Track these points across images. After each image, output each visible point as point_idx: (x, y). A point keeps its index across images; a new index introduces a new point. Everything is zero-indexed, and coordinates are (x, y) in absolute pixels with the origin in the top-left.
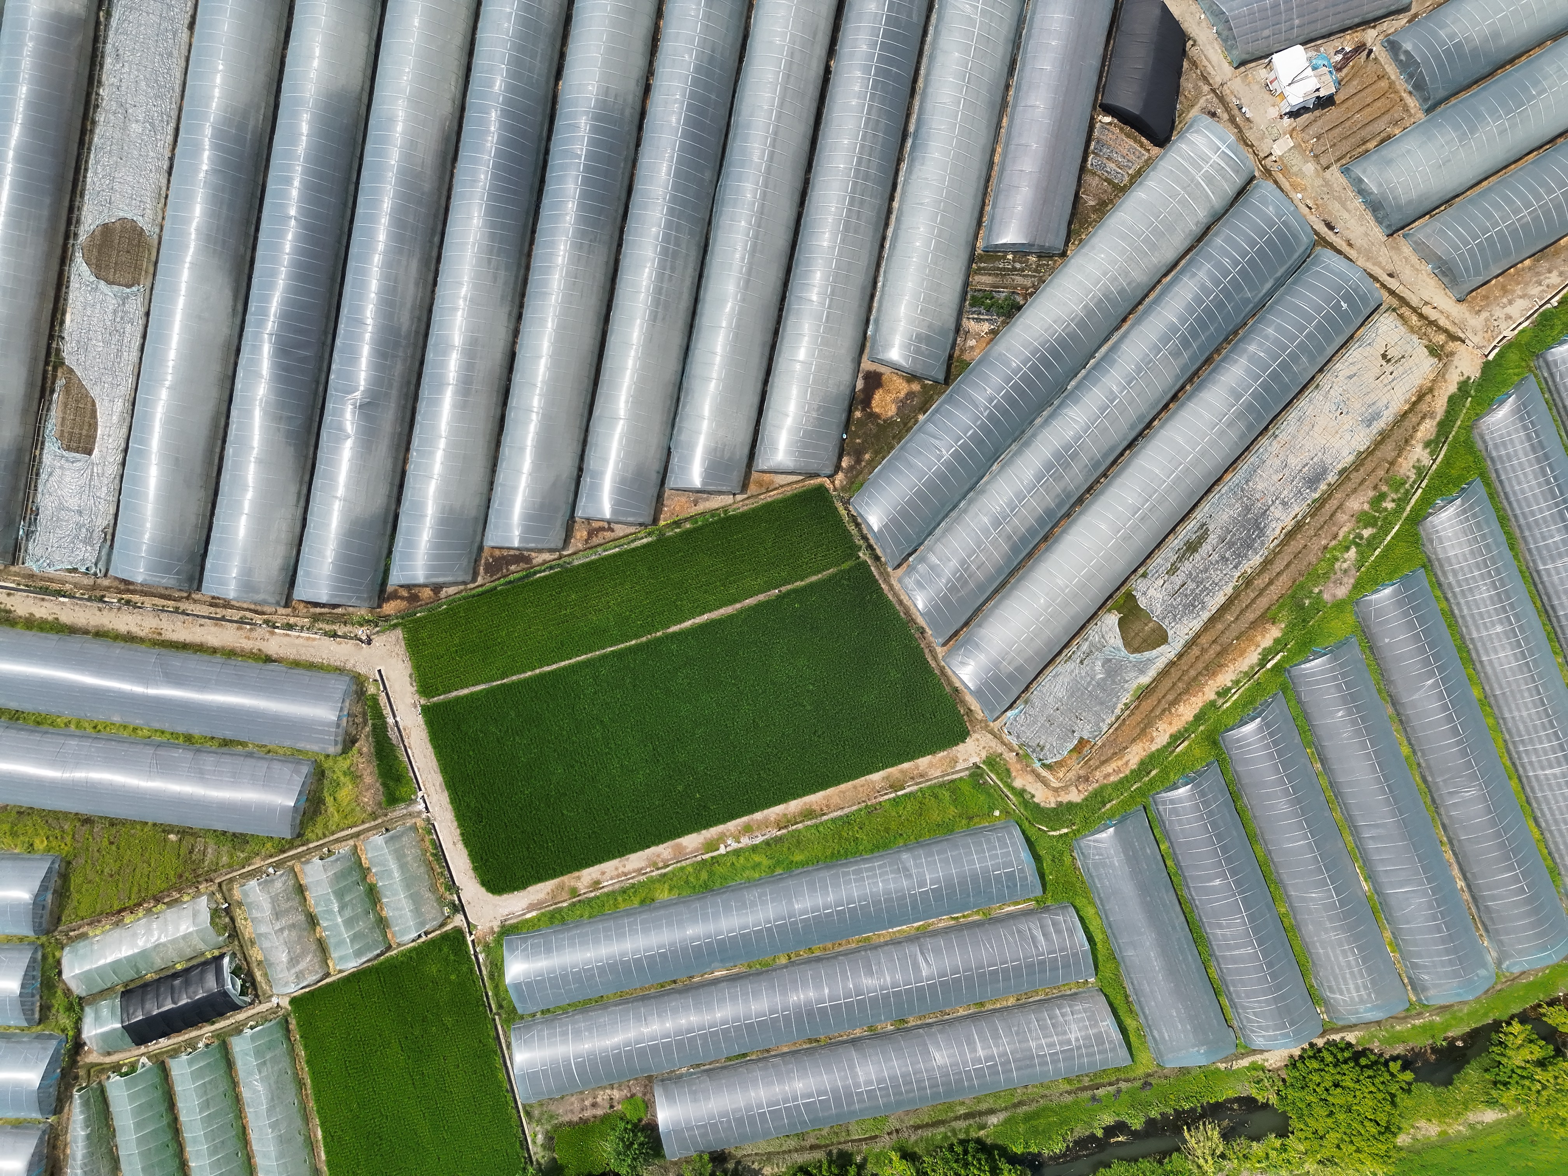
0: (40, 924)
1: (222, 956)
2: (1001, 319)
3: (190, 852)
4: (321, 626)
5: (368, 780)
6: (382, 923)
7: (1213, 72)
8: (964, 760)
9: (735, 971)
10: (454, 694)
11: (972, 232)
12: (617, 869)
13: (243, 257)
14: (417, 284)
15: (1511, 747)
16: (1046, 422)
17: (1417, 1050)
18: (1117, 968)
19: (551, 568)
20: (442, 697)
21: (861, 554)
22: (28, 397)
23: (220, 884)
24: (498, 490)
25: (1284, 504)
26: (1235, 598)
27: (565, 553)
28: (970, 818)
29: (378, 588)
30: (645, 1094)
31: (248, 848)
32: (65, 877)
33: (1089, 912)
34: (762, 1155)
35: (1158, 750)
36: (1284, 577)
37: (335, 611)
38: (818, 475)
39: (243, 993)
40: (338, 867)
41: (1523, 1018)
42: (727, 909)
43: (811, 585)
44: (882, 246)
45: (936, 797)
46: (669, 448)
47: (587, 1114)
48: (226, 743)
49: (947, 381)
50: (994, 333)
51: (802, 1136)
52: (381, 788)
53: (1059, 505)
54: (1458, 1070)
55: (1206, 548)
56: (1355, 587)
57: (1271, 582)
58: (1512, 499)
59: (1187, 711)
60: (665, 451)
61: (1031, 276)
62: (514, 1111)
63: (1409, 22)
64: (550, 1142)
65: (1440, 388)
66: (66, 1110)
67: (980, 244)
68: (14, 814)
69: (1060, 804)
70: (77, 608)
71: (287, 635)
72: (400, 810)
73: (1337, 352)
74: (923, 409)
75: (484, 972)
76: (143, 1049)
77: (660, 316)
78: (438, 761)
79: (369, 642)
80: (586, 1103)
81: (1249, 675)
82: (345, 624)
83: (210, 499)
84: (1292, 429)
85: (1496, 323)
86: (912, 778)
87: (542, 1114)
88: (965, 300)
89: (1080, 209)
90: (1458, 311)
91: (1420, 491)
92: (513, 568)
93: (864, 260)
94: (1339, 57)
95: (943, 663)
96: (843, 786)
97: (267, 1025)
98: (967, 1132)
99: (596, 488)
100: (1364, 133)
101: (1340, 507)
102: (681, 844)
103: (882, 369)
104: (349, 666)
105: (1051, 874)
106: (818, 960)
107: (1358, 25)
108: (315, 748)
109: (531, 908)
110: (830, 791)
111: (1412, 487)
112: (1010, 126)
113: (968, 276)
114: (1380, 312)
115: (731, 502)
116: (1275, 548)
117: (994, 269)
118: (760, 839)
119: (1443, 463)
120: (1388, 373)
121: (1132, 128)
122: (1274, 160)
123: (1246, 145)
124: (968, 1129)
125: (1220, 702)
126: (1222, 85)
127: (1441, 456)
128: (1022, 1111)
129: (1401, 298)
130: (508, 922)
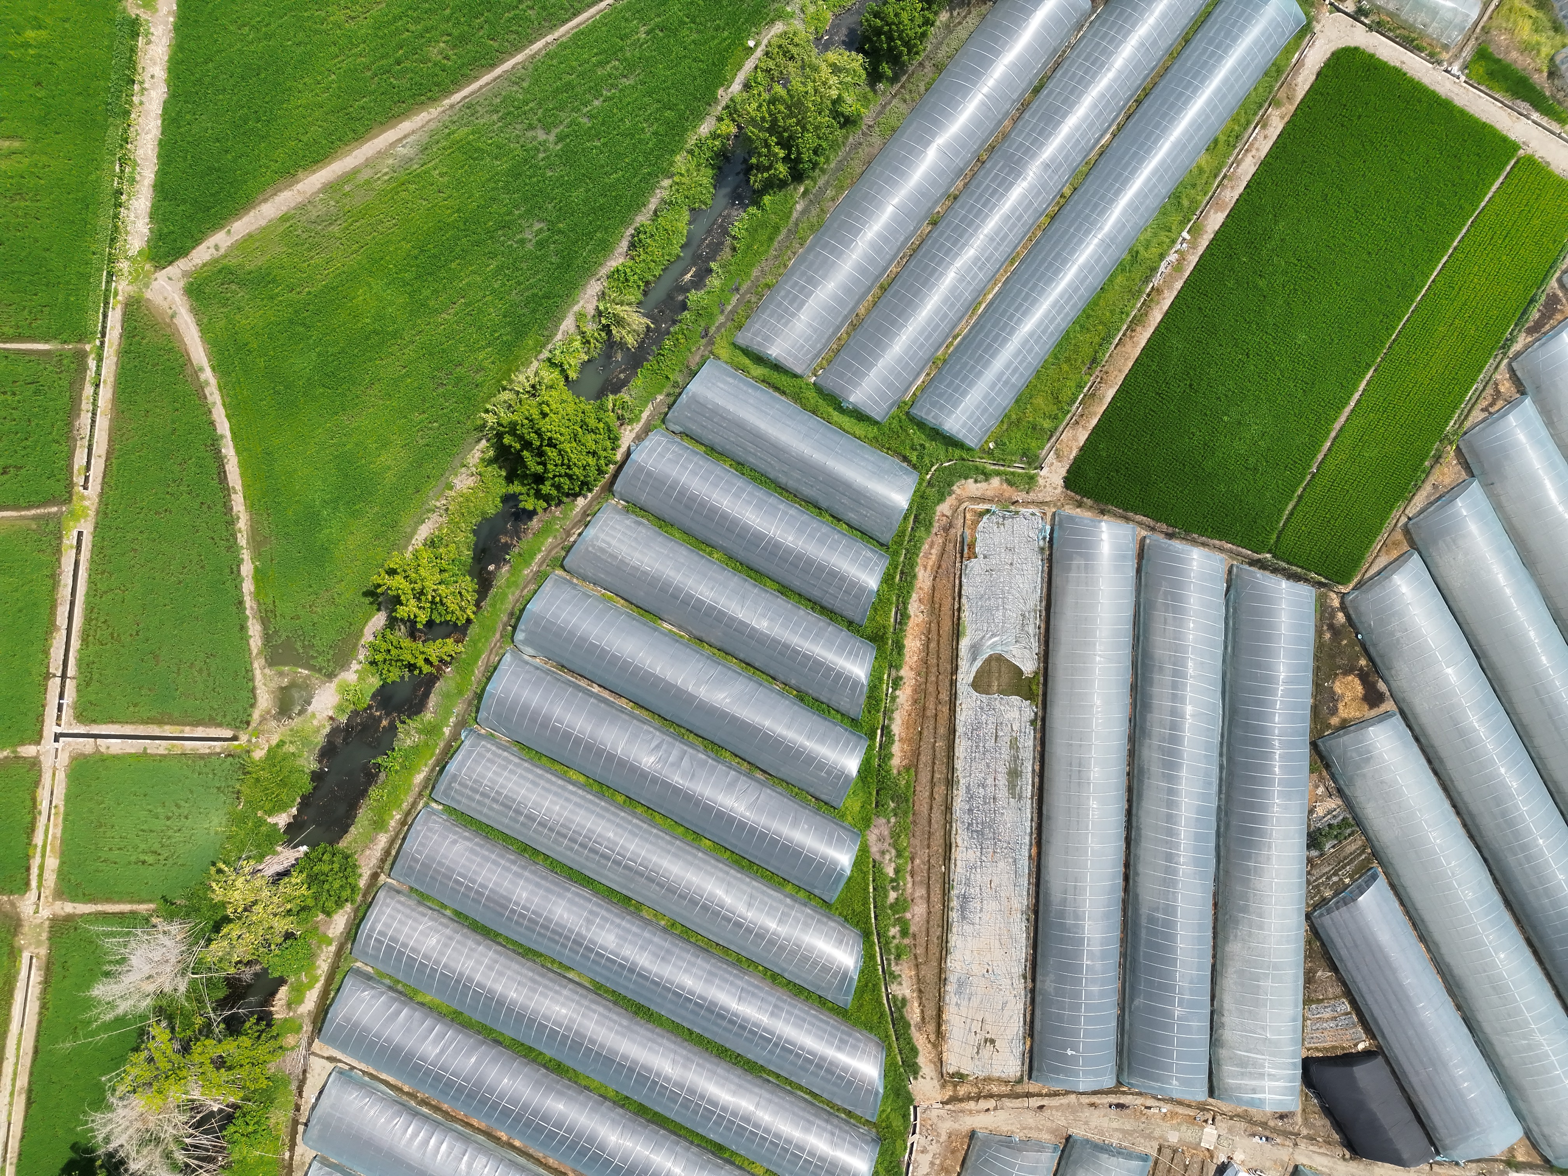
2: (1314, 827)
5: (1514, 54)
8: (1052, 464)
10: (1502, 178)
18: (803, 404)
21: (1268, 556)
25: (973, 866)
26: (947, 763)
28: (1010, 424)
35: (912, 597)
36: (925, 810)
44: (1453, 804)
45: (1051, 417)
49: (1314, 745)
50: (1311, 811)
52: (1497, 56)
55: (1003, 781)
56: (867, 846)
57: (932, 797)
59: (913, 645)
61: (1317, 879)
65: (930, 1052)
67: (1380, 871)
72: (1467, 53)
73: (1033, 1012)
74: (1314, 709)
78: (1473, 117)
81: (888, 713)
84: (1015, 928)
85: (930, 1138)
88: (1354, 819)
89: (1325, 963)
90: (967, 1123)
91: (879, 962)
101: (928, 898)
102: (1221, 212)
103: (1374, 712)
109: (1301, 62)
111: (888, 960)
113: (1368, 839)
114: (1026, 1073)
115: (1407, 512)
116: (951, 826)
117: (1351, 861)
118: (1162, 268)
119: (879, 996)
120: (978, 1031)
121: (1337, 1056)
122: (1206, 1121)
123: (1238, 1116)
124: (815, 183)
125: (894, 673)
126: (1296, 1144)
127: (885, 1002)
128: (784, 232)
129: (1017, 1096)
130: (1309, 36)
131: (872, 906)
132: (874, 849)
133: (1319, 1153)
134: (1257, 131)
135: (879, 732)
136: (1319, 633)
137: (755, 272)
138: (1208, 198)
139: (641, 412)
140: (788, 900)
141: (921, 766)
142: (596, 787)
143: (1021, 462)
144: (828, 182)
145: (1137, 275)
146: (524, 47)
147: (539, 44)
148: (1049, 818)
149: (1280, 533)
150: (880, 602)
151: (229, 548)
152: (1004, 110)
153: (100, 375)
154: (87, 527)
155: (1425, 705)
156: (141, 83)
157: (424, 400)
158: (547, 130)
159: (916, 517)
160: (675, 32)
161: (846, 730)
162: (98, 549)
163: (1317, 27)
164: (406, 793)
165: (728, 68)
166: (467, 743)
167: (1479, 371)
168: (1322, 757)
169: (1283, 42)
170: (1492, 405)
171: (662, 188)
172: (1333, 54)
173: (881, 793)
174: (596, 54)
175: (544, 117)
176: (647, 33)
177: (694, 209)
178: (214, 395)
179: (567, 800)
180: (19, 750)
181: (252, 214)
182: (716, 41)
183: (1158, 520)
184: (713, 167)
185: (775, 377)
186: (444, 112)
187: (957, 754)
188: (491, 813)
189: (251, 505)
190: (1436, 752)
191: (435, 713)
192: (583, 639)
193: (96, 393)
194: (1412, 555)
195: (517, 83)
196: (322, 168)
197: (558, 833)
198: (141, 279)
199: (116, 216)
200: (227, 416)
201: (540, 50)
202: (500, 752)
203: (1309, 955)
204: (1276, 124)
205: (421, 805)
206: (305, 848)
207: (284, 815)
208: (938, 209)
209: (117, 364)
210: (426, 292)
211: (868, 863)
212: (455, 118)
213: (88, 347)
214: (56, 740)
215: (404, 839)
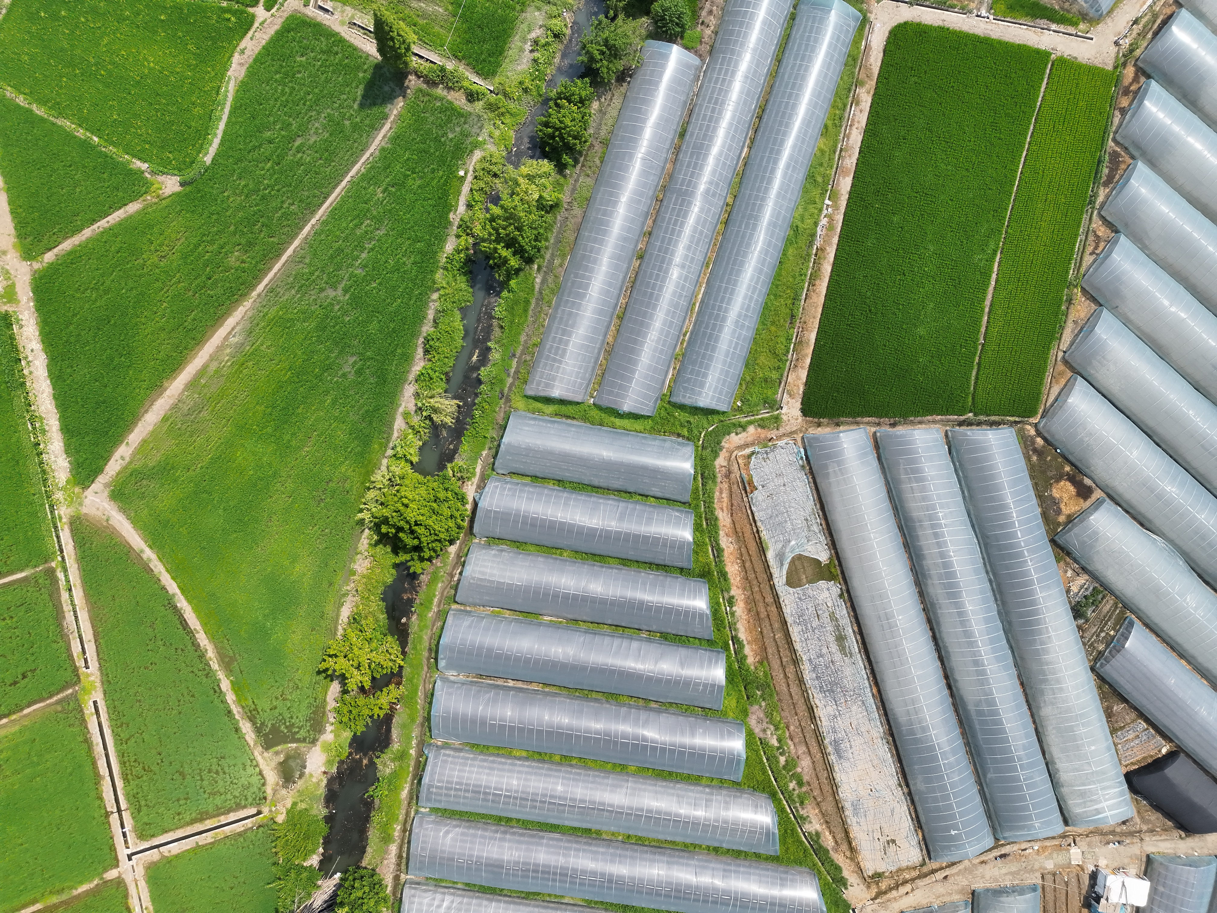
2: (1073, 603)
4: (1148, 17)
7: (1154, 838)
8: (788, 402)
10: (1045, 80)
11: (1145, 617)
12: (858, 122)
18: (592, 422)
19: (1091, 196)
20: (1048, 71)
21: (971, 415)
25: (834, 717)
26: (789, 647)
27: (1096, 212)
28: (747, 383)
29: (1149, 70)
30: (696, 51)
33: (638, 425)
34: (606, 108)
36: (784, 688)
37: (1151, 33)
38: (1042, 417)
43: (970, 368)
45: (774, 369)
49: (1053, 542)
50: (1068, 591)
51: (605, 143)
55: (834, 648)
56: (751, 730)
57: (786, 676)
59: (733, 569)
61: (1090, 639)
65: (850, 865)
67: (1132, 618)
69: (721, 450)
73: (916, 811)
74: (1044, 514)
78: (1007, 43)
79: (1116, 43)
80: (715, 8)
81: (732, 626)
82: (1139, 34)
84: (881, 751)
86: (797, 360)
88: (1101, 586)
89: (1116, 698)
90: (896, 908)
91: (789, 812)
92: (1107, 171)
95: (861, 426)
98: (542, 257)
99: (1133, 261)
101: (810, 752)
103: (1089, 502)
104: (1109, 20)
105: (680, 415)
109: (868, 47)
110: (822, 299)
111: (795, 808)
113: (1117, 597)
114: (926, 857)
115: (1061, 347)
116: (808, 694)
117: (1110, 617)
118: (819, 232)
119: (798, 836)
120: (880, 837)
121: (1149, 764)
122: (1069, 845)
123: (1091, 832)
124: (544, 259)
125: (726, 596)
126: (1142, 840)
127: (804, 839)
128: (533, 302)
129: (925, 875)
130: (868, 26)
131: (770, 772)
132: (757, 730)
133: (1161, 840)
134: (853, 109)
135: (730, 642)
136: (1028, 458)
137: (523, 338)
138: (834, 169)
139: (474, 469)
140: (707, 790)
141: (770, 657)
142: (536, 757)
143: (765, 408)
144: (552, 254)
145: (802, 241)
146: (297, 235)
147: (307, 228)
148: (877, 662)
149: (973, 395)
150: (698, 545)
151: (207, 676)
152: (662, 159)
153: (69, 581)
154: (98, 696)
155: (1124, 484)
156: (26, 358)
157: (312, 516)
158: (334, 287)
159: (702, 475)
160: (403, 185)
161: (706, 650)
162: (113, 709)
163: (872, 17)
164: (399, 808)
165: (451, 197)
166: (431, 756)
167: (1079, 227)
168: (1062, 549)
169: (850, 36)
170: (1096, 248)
171: (434, 301)
172: (890, 33)
173: (748, 687)
174: (351, 221)
175: (329, 279)
176: (384, 192)
177: (462, 308)
178: (158, 567)
179: (519, 772)
180: (104, 876)
181: (140, 425)
182: (435, 181)
183: (881, 417)
184: (465, 274)
185: (564, 409)
186: (255, 301)
187: (793, 639)
188: (466, 801)
189: (212, 637)
190: (1144, 517)
191: (399, 742)
192: (490, 650)
193: (71, 596)
194: (1076, 380)
195: (301, 262)
196: (180, 373)
197: (521, 799)
198: (74, 500)
199: (41, 463)
200: (173, 578)
201: (309, 232)
202: (457, 754)
203: (1103, 697)
204: (866, 99)
205: (413, 813)
206: (339, 875)
207: (315, 856)
208: (640, 246)
209: (79, 569)
210: (287, 437)
211: (756, 742)
212: (265, 303)
213: (53, 564)
214: (130, 859)
215: (409, 842)
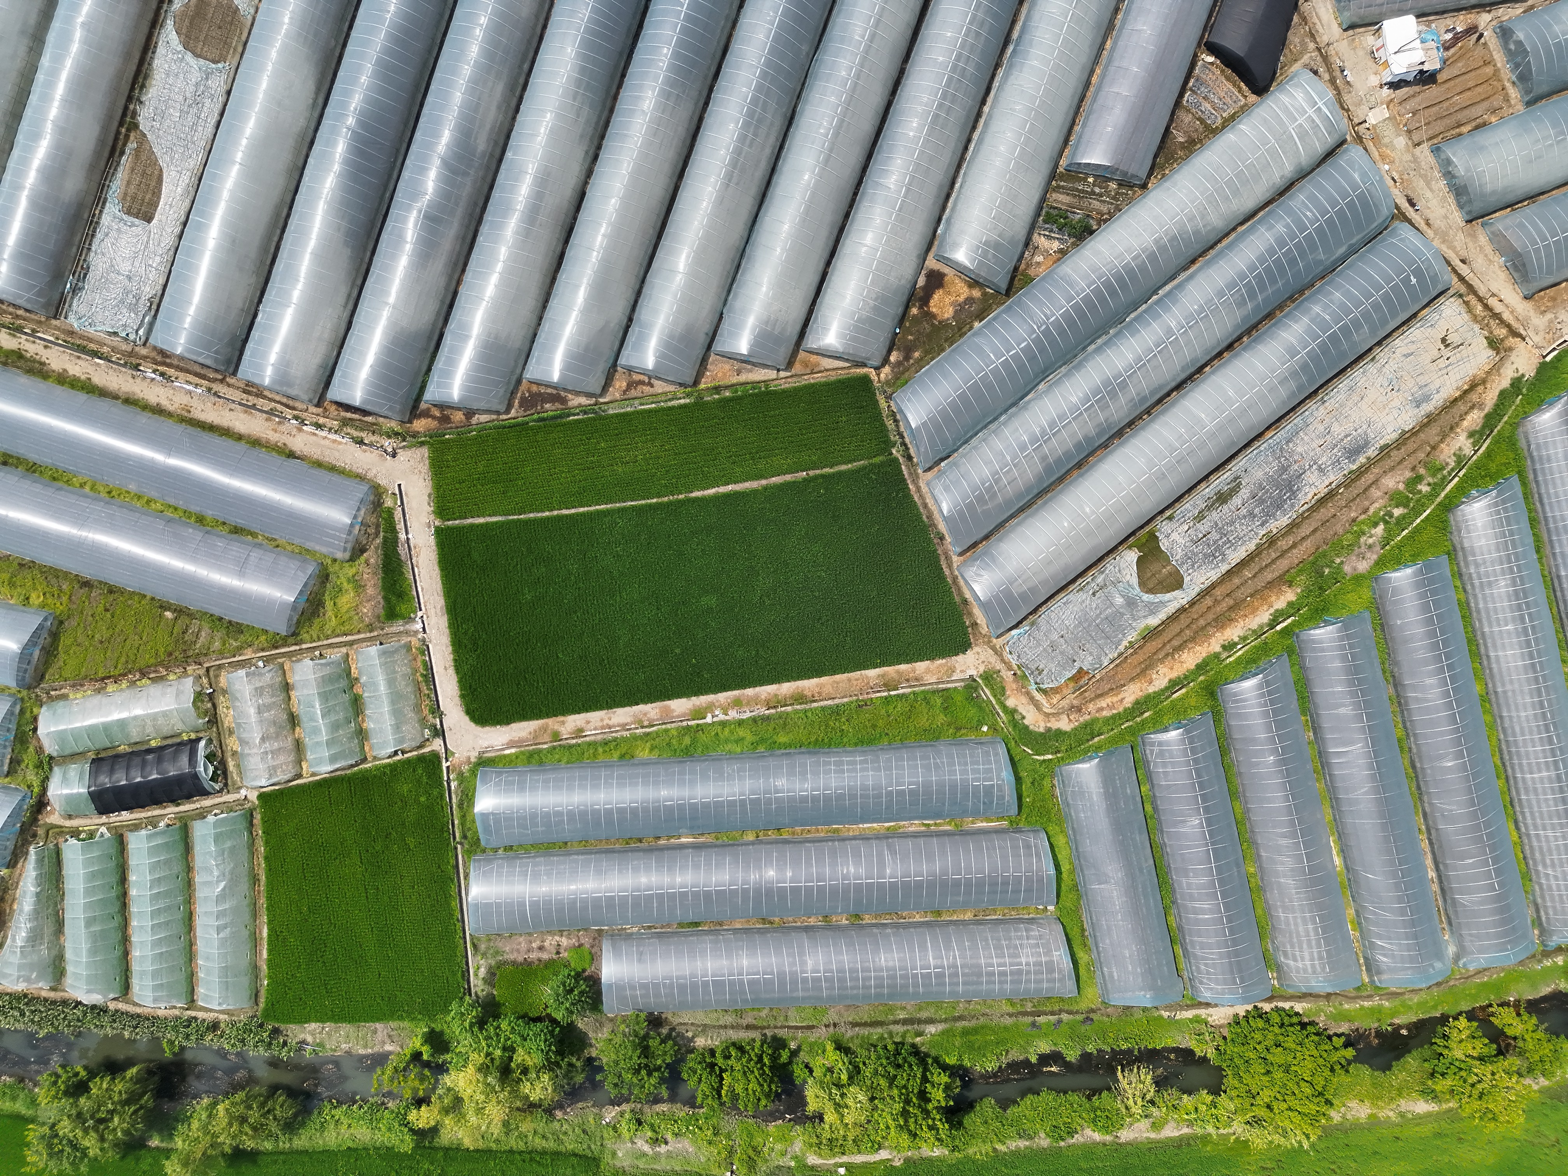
0: (23, 678)
1: (199, 739)
2: (1073, 240)
3: (183, 633)
4: (349, 431)
5: (370, 591)
6: (362, 734)
7: (1321, 30)
8: (962, 671)
9: (702, 839)
10: (470, 521)
11: (1057, 148)
12: (602, 720)
13: (333, 50)
14: (499, 108)
15: (1504, 747)
16: (1098, 350)
17: (1361, 1031)
18: (1078, 899)
19: (585, 413)
20: (457, 522)
21: (894, 451)
22: (97, 154)
23: (208, 669)
24: (546, 325)
25: (1320, 469)
26: (1257, 555)
27: (601, 400)
28: (958, 729)
29: (411, 403)
30: (592, 947)
31: (242, 637)
32: (55, 636)
33: (1060, 841)
34: (699, 1026)
35: (1155, 693)
36: (1308, 543)
37: (367, 419)
38: (864, 365)
39: (212, 779)
40: (327, 671)
41: (1471, 1016)
42: (705, 777)
43: (840, 474)
44: (966, 148)
45: (928, 703)
46: (722, 314)
47: (533, 956)
48: (236, 530)
49: (1009, 292)
50: (1063, 252)
51: (740, 1013)
52: (382, 601)
53: (1099, 435)
54: (1398, 1058)
55: (1237, 501)
56: (1377, 563)
57: (1294, 546)
58: (1546, 501)
59: (1190, 659)
60: (717, 316)
61: (1109, 203)
62: (462, 941)
63: (1524, 12)
64: (491, 978)
65: (1493, 381)
66: (20, 865)
67: (1063, 162)
68: (15, 564)
69: (1049, 730)
70: (111, 372)
71: (315, 434)
72: (397, 627)
73: (1398, 328)
74: (980, 317)
75: (454, 800)
76: (104, 819)
77: (735, 180)
78: (443, 584)
80: (534, 945)
81: (1258, 633)
82: (374, 433)
83: (260, 286)
84: (1342, 397)
85: (1559, 326)
86: (908, 680)
87: (488, 948)
88: (1039, 215)
89: (1169, 142)
90: (1523, 308)
91: (1457, 479)
92: (547, 406)
93: (946, 158)
94: (1449, 36)
95: (956, 573)
96: (838, 677)
97: (232, 814)
98: (904, 1036)
99: (643, 338)
100: (1460, 116)
101: (1375, 482)
102: (669, 707)
103: (946, 270)
104: (370, 475)
105: (1028, 796)
106: (786, 842)
107: (1474, 7)
108: (324, 550)
109: (511, 744)
110: (825, 679)
111: (1450, 474)
112: (1113, 49)
113: (1046, 192)
114: (1447, 296)
115: (774, 377)
116: (1304, 512)
117: (1073, 190)
118: (748, 715)
119: (1483, 456)
120: (1444, 358)
121: (1233, 71)
122: (1368, 128)
123: (1343, 107)
124: (905, 1033)
125: (1224, 656)
126: (1328, 45)
127: (1483, 448)
129: (1470, 286)
130: (486, 755)
131: (1418, 521)
132: (1375, 557)
133: (1320, 21)
134: (589, 733)
135: (1278, 628)
136: (920, 363)
137: (1009, 1021)
138: (669, 726)
139: (1190, 1021)
140: (1469, 587)
141: (1276, 574)
142: (1510, 810)
143: (979, 696)
145: (766, 730)
148: (1234, 444)
149: (871, 458)
155: (910, 235)
161: (1303, 657)
163: (474, 756)
167: (626, 414)
171: (1008, 1147)
172: (483, 725)
173: (1325, 586)
177: (1003, 1110)
185: (1076, 940)
187: (1245, 554)
190: (938, 197)
191: (1554, 981)
194: (807, 346)
202: (1543, 907)
203: (1174, 161)
204: (572, 722)
211: (1389, 552)
